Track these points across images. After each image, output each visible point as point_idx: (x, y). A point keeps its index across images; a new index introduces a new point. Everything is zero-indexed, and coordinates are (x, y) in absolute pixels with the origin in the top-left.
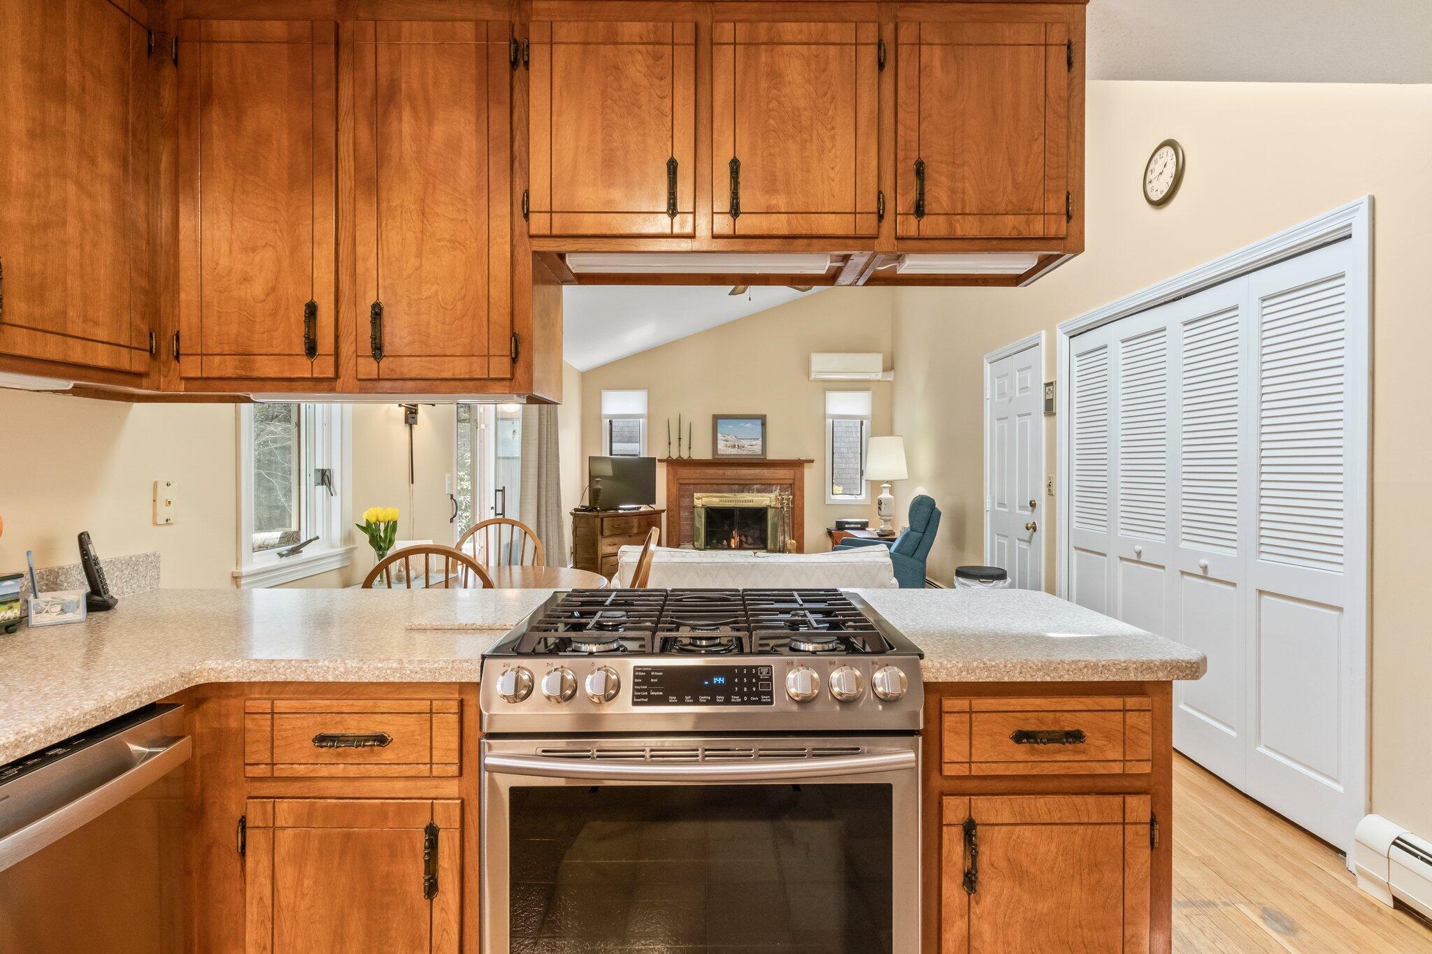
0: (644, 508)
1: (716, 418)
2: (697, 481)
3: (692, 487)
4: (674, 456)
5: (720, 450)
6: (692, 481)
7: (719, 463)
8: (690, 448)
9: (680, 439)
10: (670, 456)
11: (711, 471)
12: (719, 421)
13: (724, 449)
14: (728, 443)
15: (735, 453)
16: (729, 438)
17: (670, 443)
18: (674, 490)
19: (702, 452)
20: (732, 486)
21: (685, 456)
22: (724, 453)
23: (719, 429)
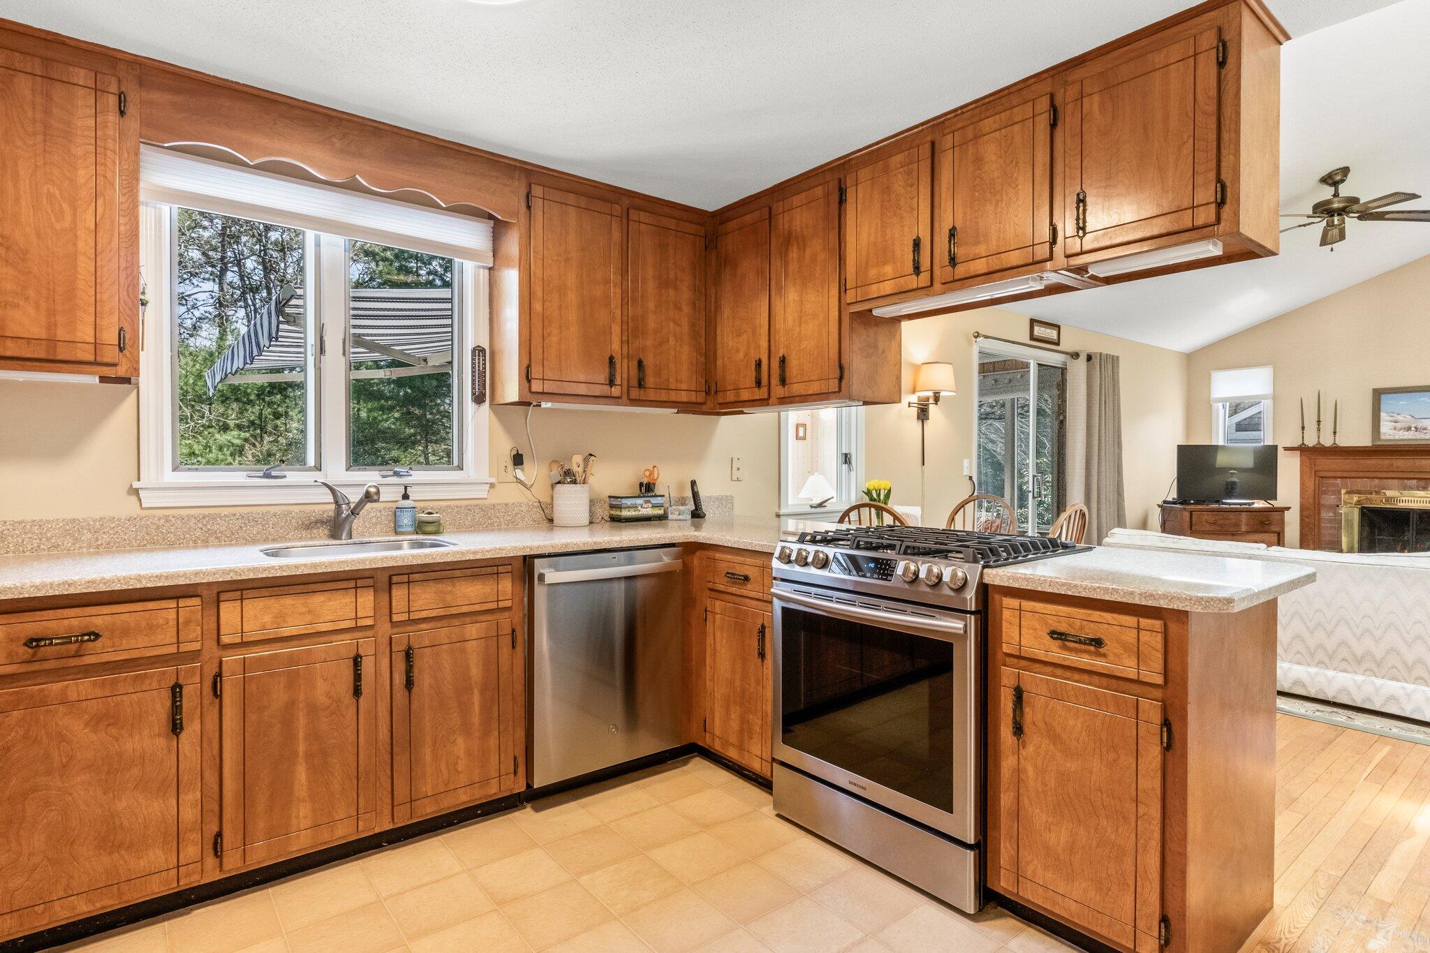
0: (1259, 504)
1: (1378, 394)
2: (1345, 474)
3: (1339, 481)
4: (1311, 441)
5: (1385, 434)
6: (1339, 474)
7: (1380, 451)
8: (1335, 433)
9: (1319, 422)
10: (1303, 443)
11: (1372, 462)
12: (1384, 397)
13: (1390, 432)
14: (1398, 425)
15: (1410, 437)
16: (1400, 418)
17: (1303, 428)
18: (1311, 484)
19: (1356, 435)
20: (1405, 481)
21: (1327, 441)
22: (1392, 438)
23: (1383, 407)
